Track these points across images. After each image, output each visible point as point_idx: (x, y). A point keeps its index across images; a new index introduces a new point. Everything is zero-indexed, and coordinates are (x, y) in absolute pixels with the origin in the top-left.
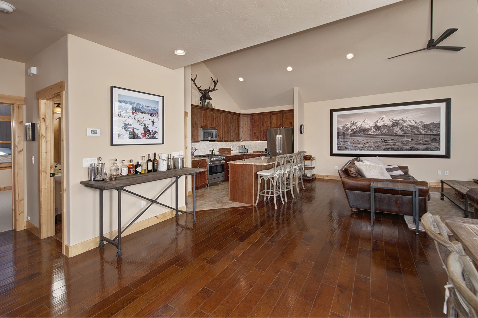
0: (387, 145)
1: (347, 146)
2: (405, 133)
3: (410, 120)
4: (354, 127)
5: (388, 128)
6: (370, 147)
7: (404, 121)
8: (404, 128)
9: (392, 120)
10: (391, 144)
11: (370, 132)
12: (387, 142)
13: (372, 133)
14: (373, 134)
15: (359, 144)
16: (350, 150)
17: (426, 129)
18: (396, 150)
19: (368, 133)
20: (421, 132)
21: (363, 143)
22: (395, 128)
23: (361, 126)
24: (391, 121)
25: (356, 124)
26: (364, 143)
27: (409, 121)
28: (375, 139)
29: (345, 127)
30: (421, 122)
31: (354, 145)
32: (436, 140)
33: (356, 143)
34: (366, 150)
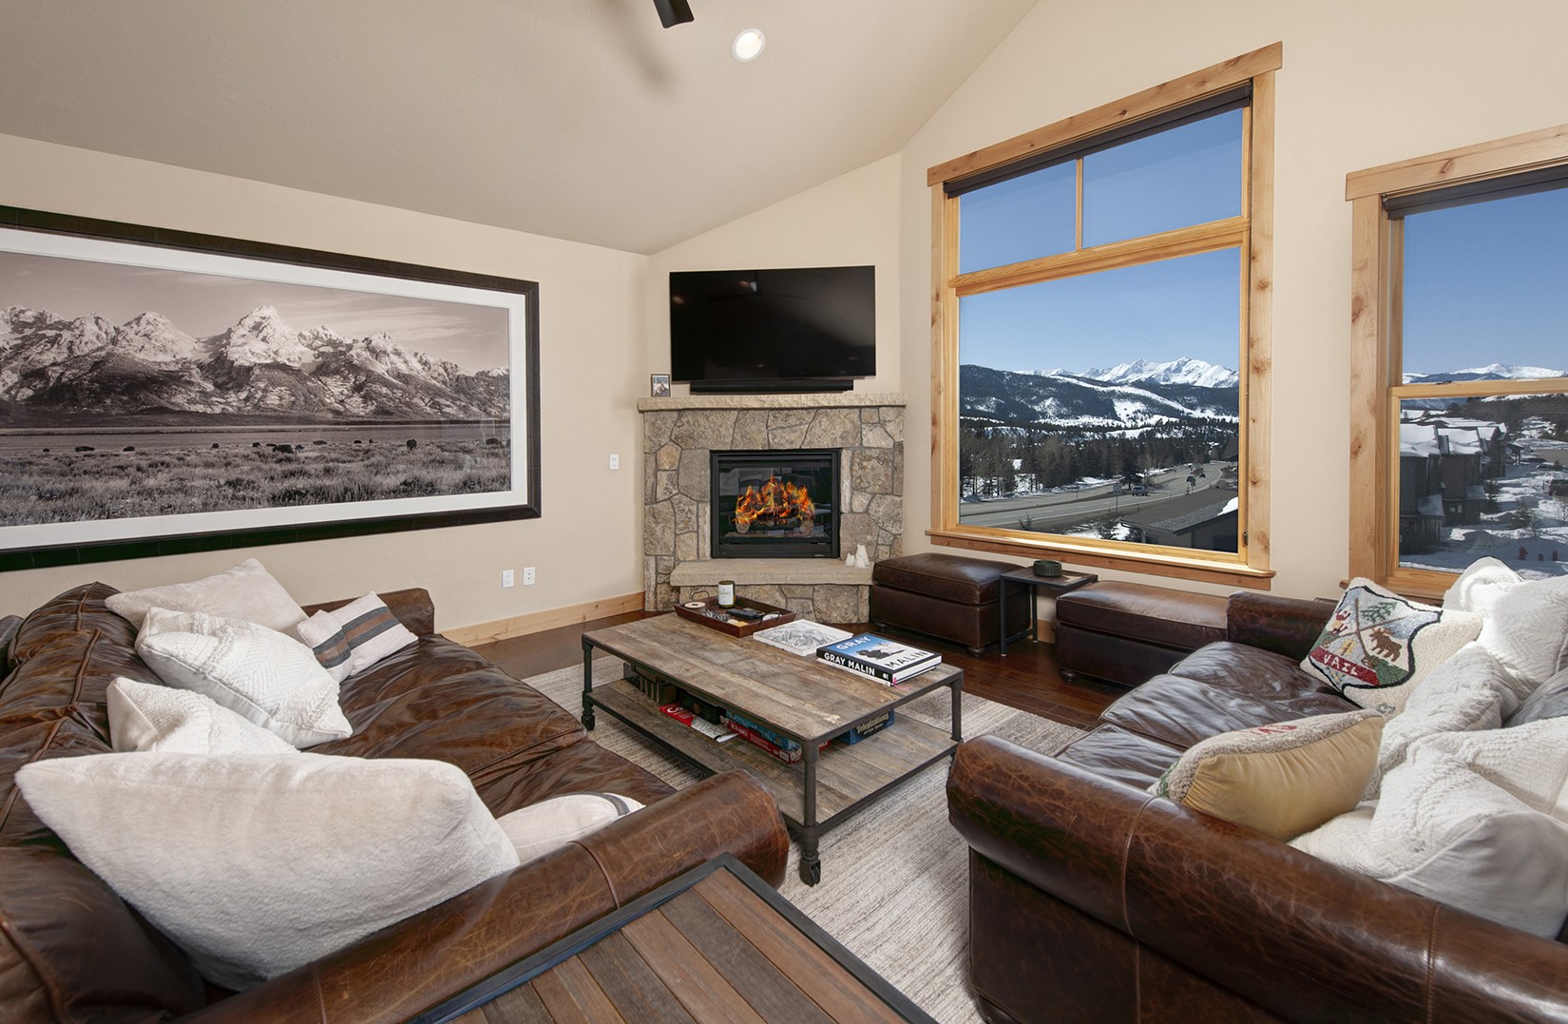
0: (292, 474)
2: (382, 411)
3: (399, 347)
4: (48, 358)
5: (292, 379)
6: (184, 491)
7: (377, 353)
8: (377, 387)
9: (317, 338)
10: (311, 468)
11: (180, 399)
12: (289, 460)
13: (191, 401)
14: (200, 408)
15: (97, 474)
17: (462, 397)
18: (338, 501)
19: (164, 403)
20: (447, 410)
21: (132, 470)
22: (329, 381)
23: (110, 355)
24: (309, 346)
25: (67, 335)
26: (139, 469)
27: (398, 353)
30: (444, 365)
31: (48, 487)
32: (498, 446)
33: (68, 468)
34: (150, 513)
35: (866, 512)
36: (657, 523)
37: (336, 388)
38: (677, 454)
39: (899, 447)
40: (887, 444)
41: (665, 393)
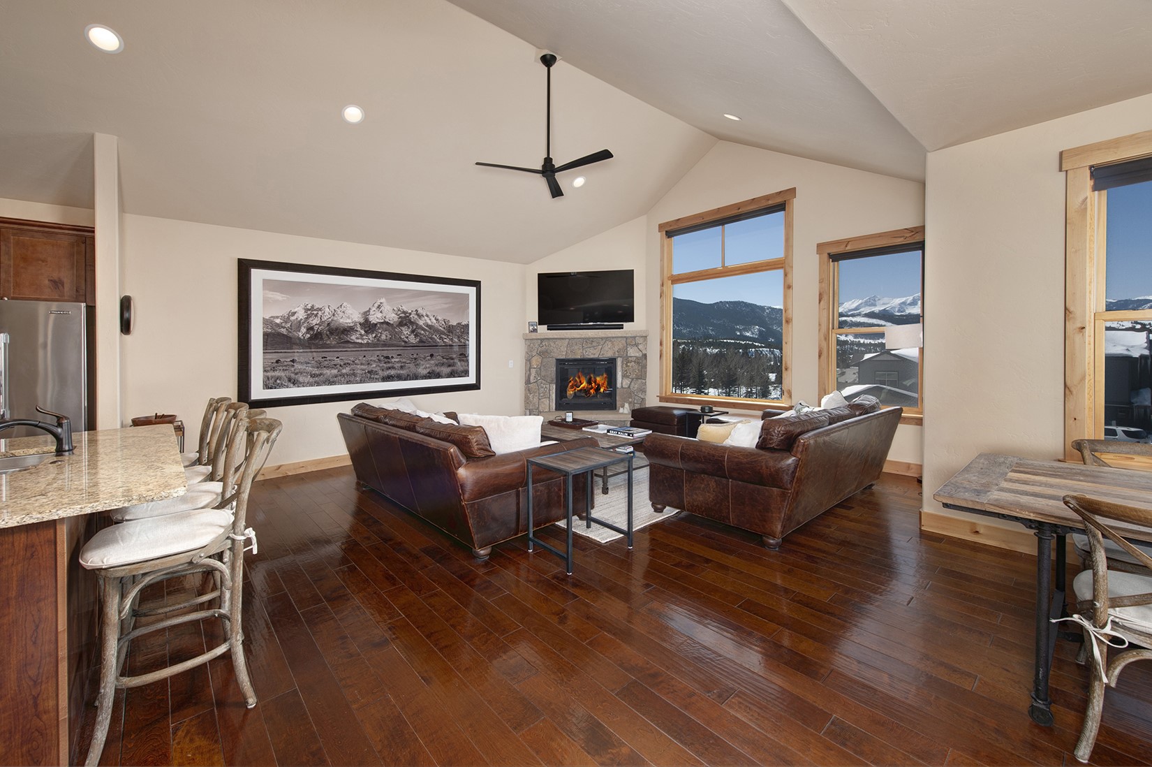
0: (390, 368)
1: (296, 374)
3: (428, 313)
4: (315, 322)
5: (390, 328)
6: (354, 375)
7: (420, 316)
8: (419, 331)
9: (399, 310)
10: (396, 365)
11: (353, 337)
12: (389, 362)
13: (357, 338)
14: (360, 341)
15: (327, 367)
16: (304, 385)
17: (451, 334)
18: (405, 380)
19: (348, 339)
20: (445, 340)
21: (338, 366)
22: (403, 329)
23: (332, 320)
24: (396, 314)
25: (320, 313)
26: (341, 366)
27: (427, 316)
28: (365, 353)
29: (288, 318)
30: (444, 320)
31: (313, 372)
32: (464, 356)
33: (319, 365)
34: (344, 384)
35: (629, 387)
36: (531, 394)
37: (406, 331)
38: (540, 360)
39: (645, 356)
40: (639, 354)
41: (535, 330)
